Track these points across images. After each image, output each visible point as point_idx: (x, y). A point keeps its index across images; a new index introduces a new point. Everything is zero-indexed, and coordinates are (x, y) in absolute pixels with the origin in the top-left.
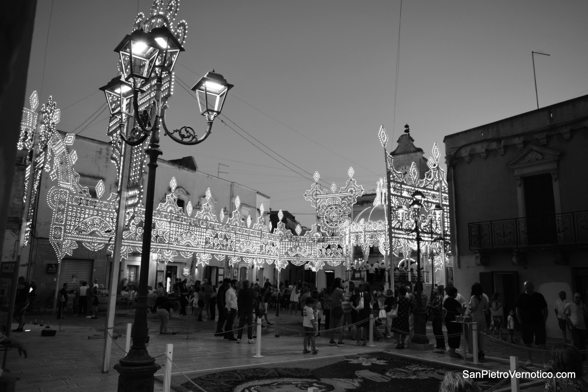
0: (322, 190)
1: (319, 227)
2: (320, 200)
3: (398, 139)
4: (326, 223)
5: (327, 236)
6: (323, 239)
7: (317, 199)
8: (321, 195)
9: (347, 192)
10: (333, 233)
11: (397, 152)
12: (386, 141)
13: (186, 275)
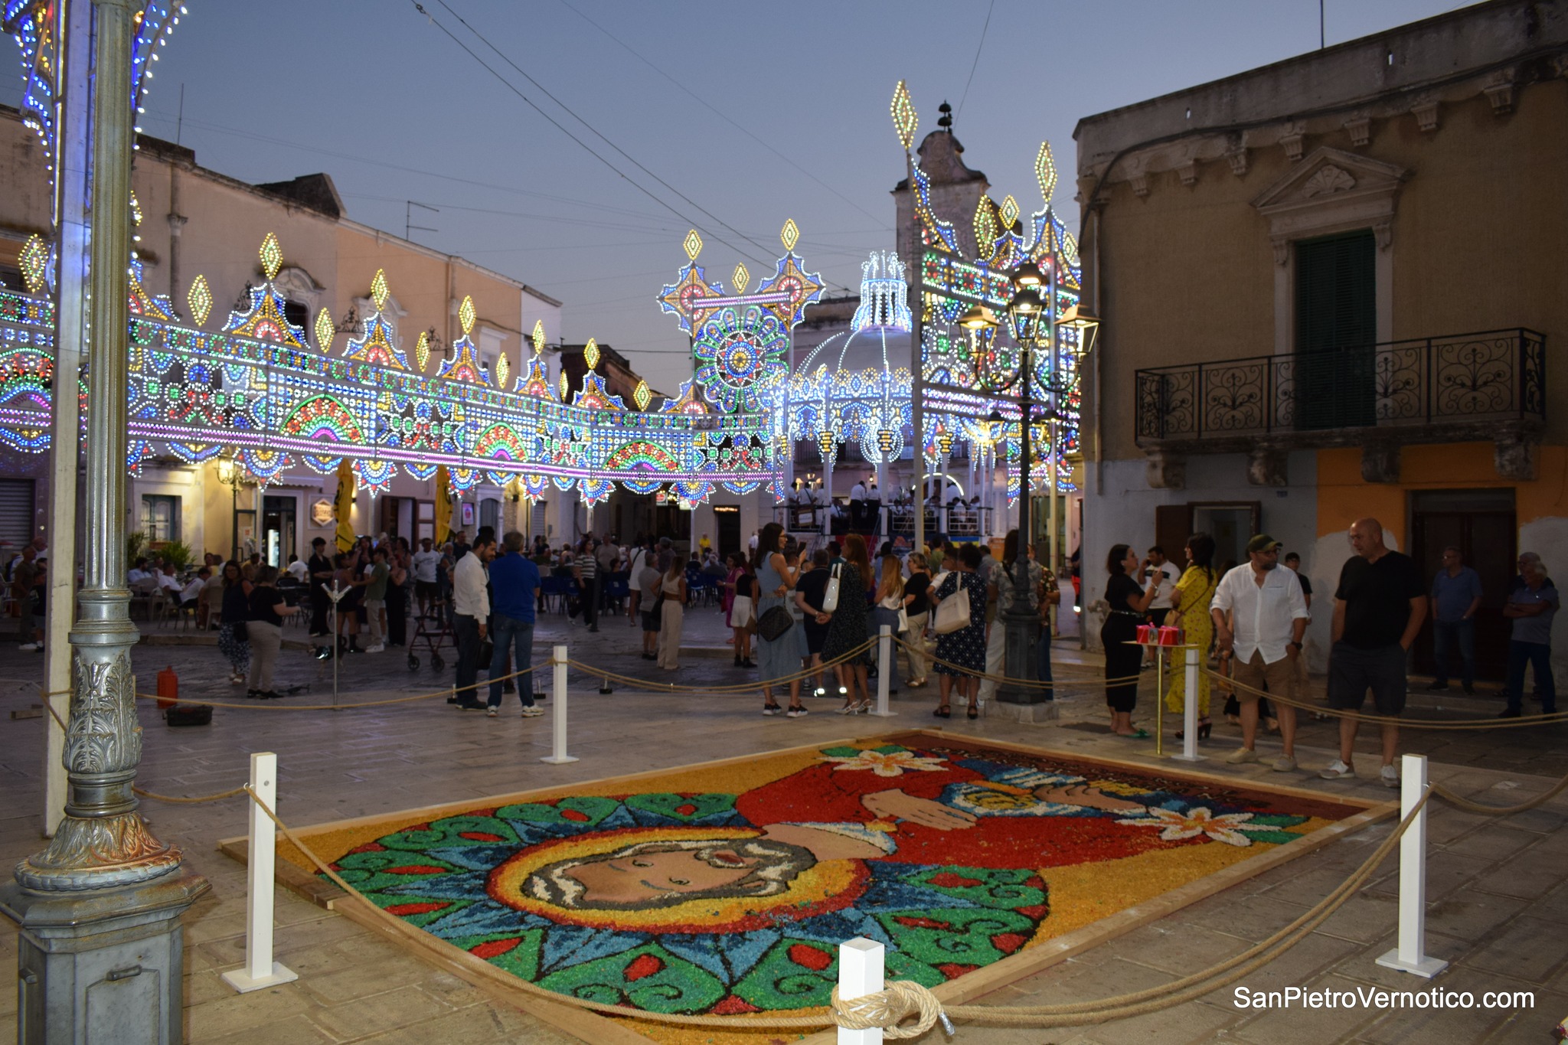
0: (708, 285)
1: (701, 388)
2: (703, 313)
3: (920, 145)
4: (718, 376)
5: (722, 413)
6: (711, 420)
7: (695, 310)
8: (704, 297)
9: (779, 291)
10: (739, 405)
12: (912, 128)
13: (323, 521)
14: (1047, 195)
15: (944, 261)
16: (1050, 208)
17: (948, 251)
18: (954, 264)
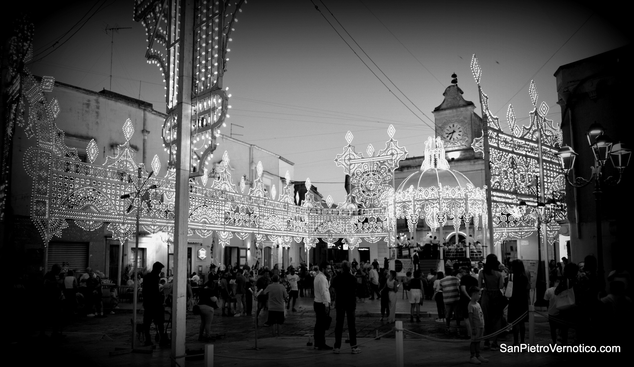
0: (356, 154)
1: (354, 197)
2: (354, 166)
3: (444, 92)
4: (362, 192)
5: (363, 208)
6: (359, 211)
7: (351, 164)
8: (355, 159)
9: (387, 155)
10: (371, 204)
11: (443, 107)
12: (479, 74)
13: (202, 258)
14: (535, 103)
15: (496, 133)
16: (537, 109)
17: (497, 129)
18: (500, 135)
